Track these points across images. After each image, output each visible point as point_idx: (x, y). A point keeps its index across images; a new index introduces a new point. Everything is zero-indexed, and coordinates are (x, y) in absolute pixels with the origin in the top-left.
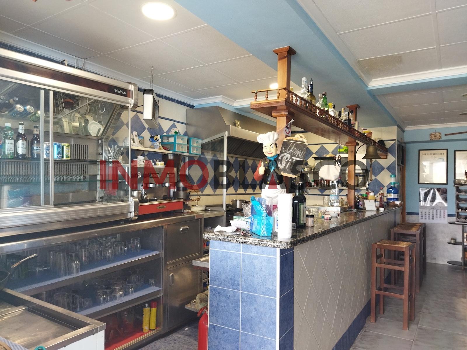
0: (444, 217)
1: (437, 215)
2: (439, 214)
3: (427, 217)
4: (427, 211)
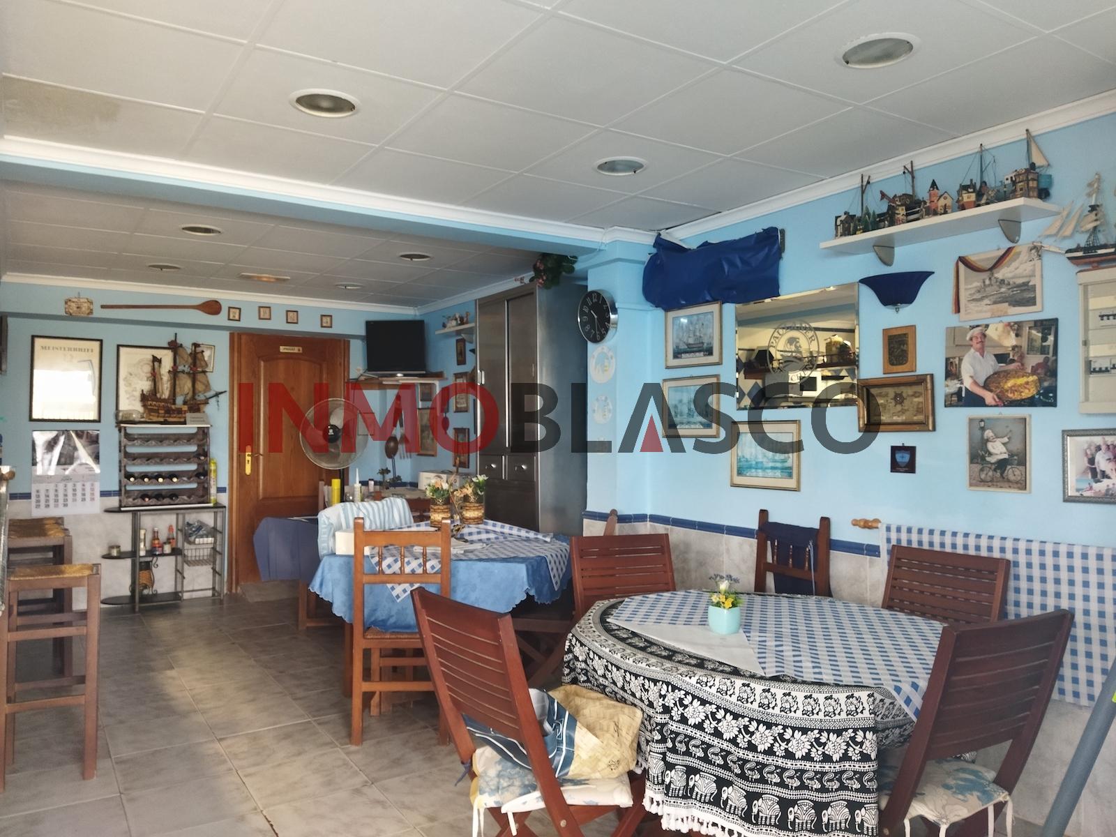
0: (93, 499)
1: (75, 495)
2: (79, 493)
3: (52, 503)
4: (51, 487)
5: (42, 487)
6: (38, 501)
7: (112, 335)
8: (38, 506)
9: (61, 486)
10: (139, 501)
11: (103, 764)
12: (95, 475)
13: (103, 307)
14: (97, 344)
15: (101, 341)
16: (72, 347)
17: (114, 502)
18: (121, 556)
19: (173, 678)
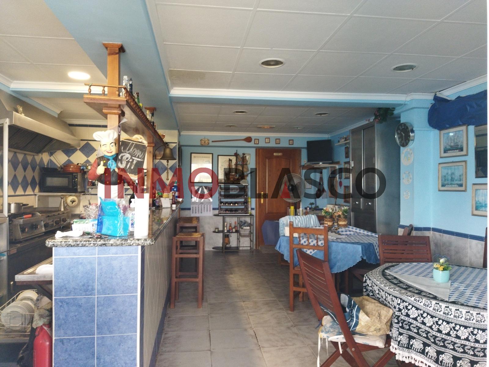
0: (210, 211)
1: (204, 209)
2: (206, 208)
3: (197, 212)
4: (197, 206)
5: (194, 206)
6: (193, 211)
7: (216, 151)
8: (193, 213)
9: (200, 206)
10: (225, 212)
11: (205, 304)
12: (211, 202)
13: (213, 142)
14: (211, 155)
15: (212, 154)
16: (203, 156)
17: (217, 212)
18: (219, 232)
19: (232, 278)
